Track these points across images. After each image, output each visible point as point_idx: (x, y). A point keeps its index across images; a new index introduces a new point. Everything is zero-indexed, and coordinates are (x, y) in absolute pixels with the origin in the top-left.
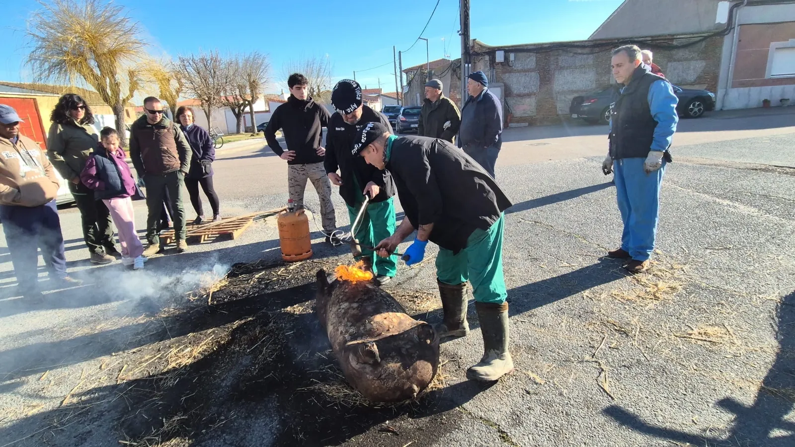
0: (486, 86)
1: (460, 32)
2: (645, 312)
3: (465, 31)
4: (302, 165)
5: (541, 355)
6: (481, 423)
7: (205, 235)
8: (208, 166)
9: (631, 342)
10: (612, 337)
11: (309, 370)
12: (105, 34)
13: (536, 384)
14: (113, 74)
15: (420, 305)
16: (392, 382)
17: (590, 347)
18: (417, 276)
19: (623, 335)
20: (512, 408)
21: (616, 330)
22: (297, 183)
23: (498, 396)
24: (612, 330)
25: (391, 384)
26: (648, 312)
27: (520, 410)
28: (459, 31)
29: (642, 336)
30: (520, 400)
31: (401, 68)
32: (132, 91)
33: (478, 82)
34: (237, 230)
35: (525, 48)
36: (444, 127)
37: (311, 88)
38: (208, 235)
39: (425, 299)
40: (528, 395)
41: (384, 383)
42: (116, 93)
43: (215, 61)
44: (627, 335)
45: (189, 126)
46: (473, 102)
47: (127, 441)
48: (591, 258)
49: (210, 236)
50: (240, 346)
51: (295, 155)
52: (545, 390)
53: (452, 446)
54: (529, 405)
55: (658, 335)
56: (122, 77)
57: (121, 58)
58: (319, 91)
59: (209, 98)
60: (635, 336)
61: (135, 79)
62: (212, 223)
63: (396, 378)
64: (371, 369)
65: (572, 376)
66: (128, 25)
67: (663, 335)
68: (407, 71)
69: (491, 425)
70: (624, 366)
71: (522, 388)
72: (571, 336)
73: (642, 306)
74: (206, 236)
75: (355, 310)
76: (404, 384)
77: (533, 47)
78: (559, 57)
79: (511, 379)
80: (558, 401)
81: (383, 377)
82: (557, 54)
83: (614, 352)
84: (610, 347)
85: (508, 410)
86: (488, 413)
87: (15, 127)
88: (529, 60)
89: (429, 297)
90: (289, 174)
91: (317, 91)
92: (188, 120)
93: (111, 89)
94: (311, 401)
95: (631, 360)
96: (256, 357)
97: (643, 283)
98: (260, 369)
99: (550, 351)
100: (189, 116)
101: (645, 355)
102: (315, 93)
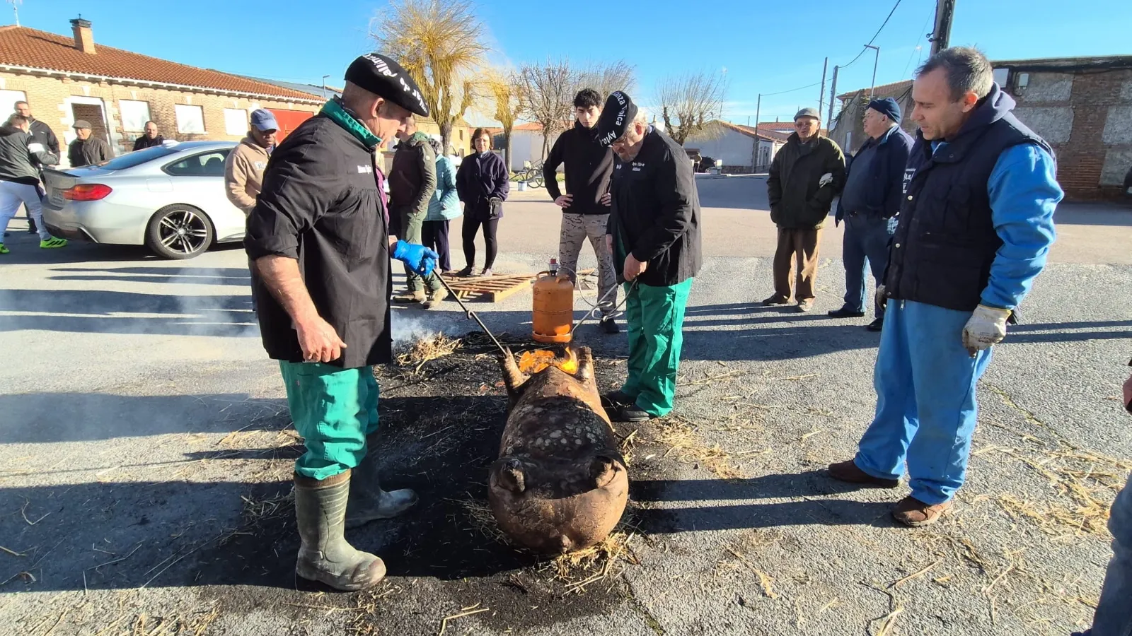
0: (895, 121)
1: (932, 36)
2: (1046, 545)
3: (940, 35)
4: (579, 215)
5: (802, 557)
6: (642, 619)
7: (464, 291)
8: (497, 206)
9: (979, 585)
10: (950, 567)
11: (470, 480)
12: (445, 37)
13: (764, 594)
14: (446, 84)
15: (668, 436)
16: (533, 522)
17: (898, 570)
18: (691, 396)
19: (972, 569)
20: (701, 616)
21: (966, 557)
22: (570, 239)
23: (693, 592)
24: (959, 555)
25: (532, 525)
26: (1052, 545)
27: (711, 622)
28: (929, 35)
29: (1010, 581)
30: (722, 609)
31: (833, 93)
32: (464, 107)
33: (884, 113)
34: (501, 291)
35: (1054, 64)
36: (820, 183)
37: (691, 115)
38: (469, 292)
39: (680, 430)
40: (739, 606)
41: (522, 521)
42: (446, 109)
43: (564, 73)
44: (982, 572)
45: (484, 153)
46: (870, 147)
47: (248, 498)
48: (1001, 432)
49: (471, 293)
50: (416, 429)
51: (572, 200)
52: (772, 608)
53: (581, 634)
54: (731, 620)
55: (1045, 588)
56: (456, 89)
57: (459, 65)
58: (701, 121)
59: (549, 121)
60: (996, 576)
61: (470, 92)
62: (477, 278)
63: (539, 519)
64: (511, 498)
65: (830, 604)
66: (472, 25)
67: (1055, 593)
68: (843, 98)
69: (653, 628)
70: (938, 617)
71: (736, 594)
72: (875, 543)
73: (1046, 533)
74: (466, 293)
75: (535, 417)
76: (549, 530)
77: (1067, 64)
78: (1123, 83)
79: (730, 574)
80: (781, 630)
81: (523, 512)
82: (1121, 76)
83: (935, 591)
84: (933, 581)
85: (692, 615)
86: (661, 609)
87: (271, 135)
88: (1056, 85)
89: (689, 428)
90: (563, 226)
91: (698, 120)
92: (483, 146)
93: (443, 105)
94: (449, 518)
95: (959, 612)
96: (426, 447)
97: (1076, 496)
98: (420, 462)
99: (822, 554)
100: (484, 141)
101: (994, 613)
102: (694, 124)
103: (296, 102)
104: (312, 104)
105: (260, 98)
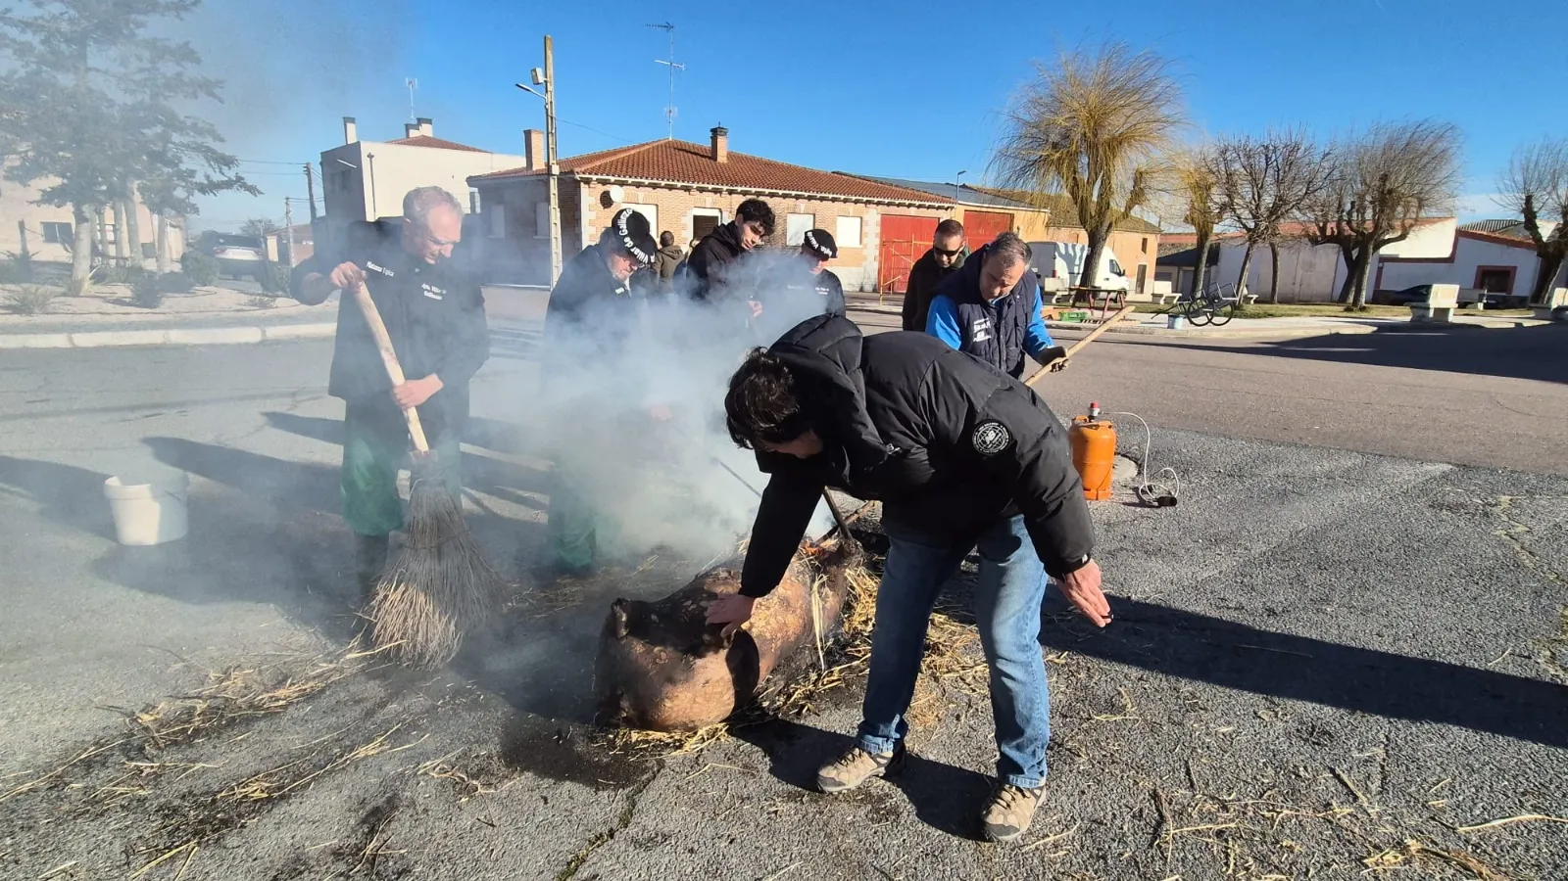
12: (1112, 111)
32: (1129, 207)
56: (1121, 181)
57: (1128, 149)
61: (1142, 186)
103: (919, 207)
104: (939, 208)
105: (878, 203)
